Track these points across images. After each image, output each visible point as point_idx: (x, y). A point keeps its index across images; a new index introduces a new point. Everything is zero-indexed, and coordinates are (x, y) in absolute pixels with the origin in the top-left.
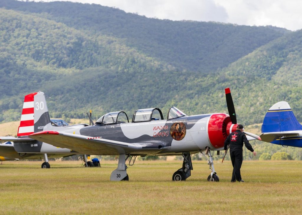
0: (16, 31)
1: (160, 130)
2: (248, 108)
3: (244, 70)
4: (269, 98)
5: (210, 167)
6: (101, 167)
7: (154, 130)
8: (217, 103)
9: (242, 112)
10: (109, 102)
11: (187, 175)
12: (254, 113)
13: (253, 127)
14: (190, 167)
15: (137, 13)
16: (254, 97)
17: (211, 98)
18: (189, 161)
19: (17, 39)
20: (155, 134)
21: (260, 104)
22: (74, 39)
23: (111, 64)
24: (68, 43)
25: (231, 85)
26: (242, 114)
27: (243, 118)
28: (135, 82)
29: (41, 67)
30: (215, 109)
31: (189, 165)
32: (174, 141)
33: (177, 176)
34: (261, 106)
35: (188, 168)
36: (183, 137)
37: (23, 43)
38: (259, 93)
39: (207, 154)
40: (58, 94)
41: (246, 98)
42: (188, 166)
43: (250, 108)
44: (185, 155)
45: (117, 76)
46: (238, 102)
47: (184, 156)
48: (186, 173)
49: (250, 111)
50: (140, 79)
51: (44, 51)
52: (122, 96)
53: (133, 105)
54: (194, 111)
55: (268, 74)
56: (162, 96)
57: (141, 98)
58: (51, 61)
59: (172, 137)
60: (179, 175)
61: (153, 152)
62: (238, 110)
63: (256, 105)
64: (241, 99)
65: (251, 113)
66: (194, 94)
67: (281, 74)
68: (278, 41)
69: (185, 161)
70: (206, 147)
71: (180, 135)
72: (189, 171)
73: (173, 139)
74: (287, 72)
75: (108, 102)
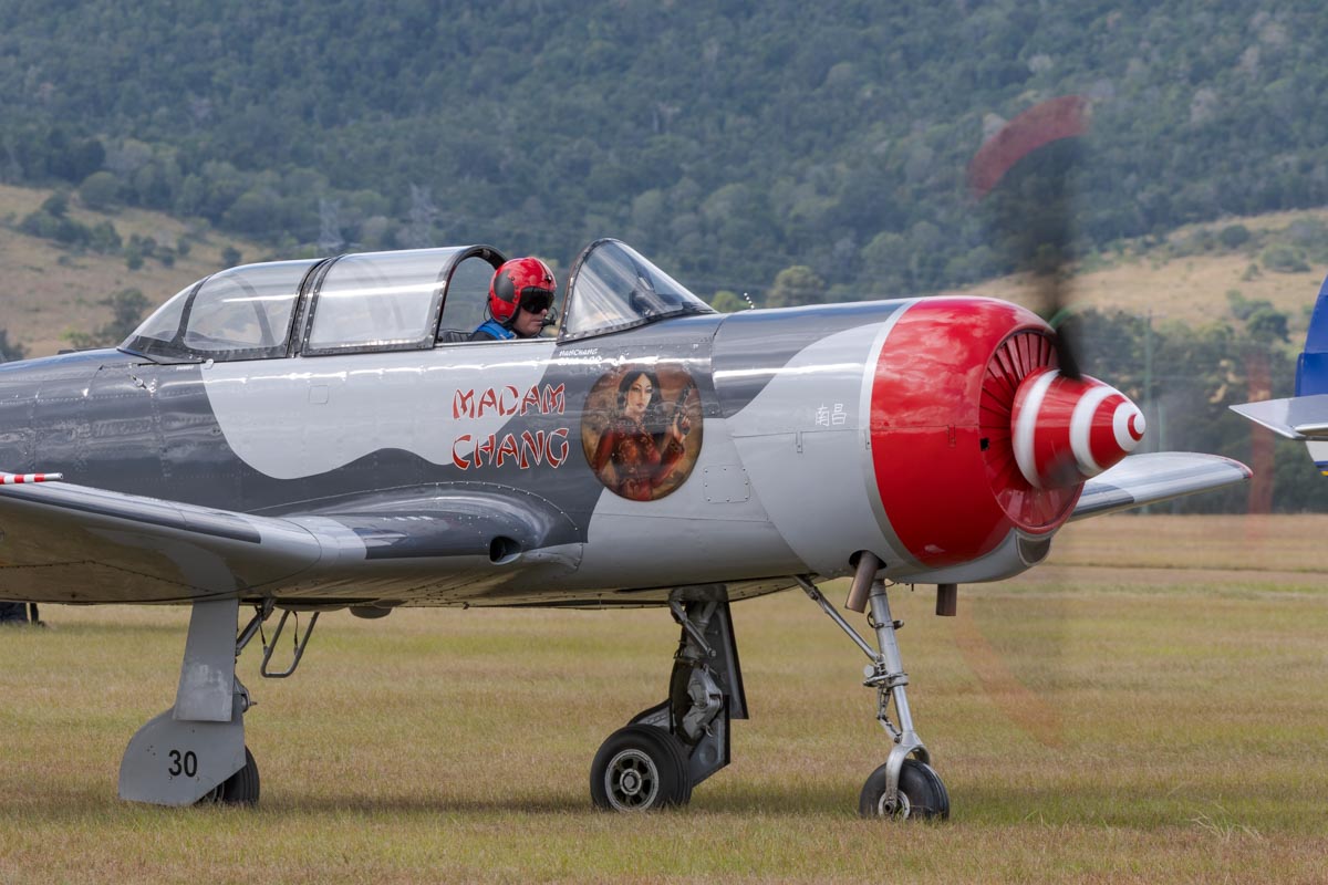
1: (506, 418)
2: (1173, 93)
5: (884, 705)
6: (43, 624)
7: (456, 415)
8: (933, 52)
9: (1125, 127)
10: (104, 36)
11: (702, 755)
12: (1214, 134)
13: (1207, 245)
14: (727, 700)
17: (893, 14)
18: (721, 654)
20: (464, 450)
21: (1263, 61)
26: (1125, 136)
27: (1129, 168)
30: (917, 95)
31: (716, 680)
32: (607, 499)
33: (628, 763)
34: (1274, 76)
35: (712, 703)
36: (681, 479)
39: (860, 607)
41: (1157, 19)
42: (711, 688)
44: (692, 607)
46: (1100, 43)
47: (683, 616)
48: (695, 743)
49: (1189, 113)
53: (289, 57)
54: (757, 115)
59: (590, 473)
60: (646, 757)
61: (446, 586)
62: (1097, 106)
63: (1237, 71)
64: (1119, 23)
65: (1198, 134)
69: (692, 653)
70: (855, 559)
71: (658, 456)
72: (720, 724)
73: (606, 492)
75: (96, 31)
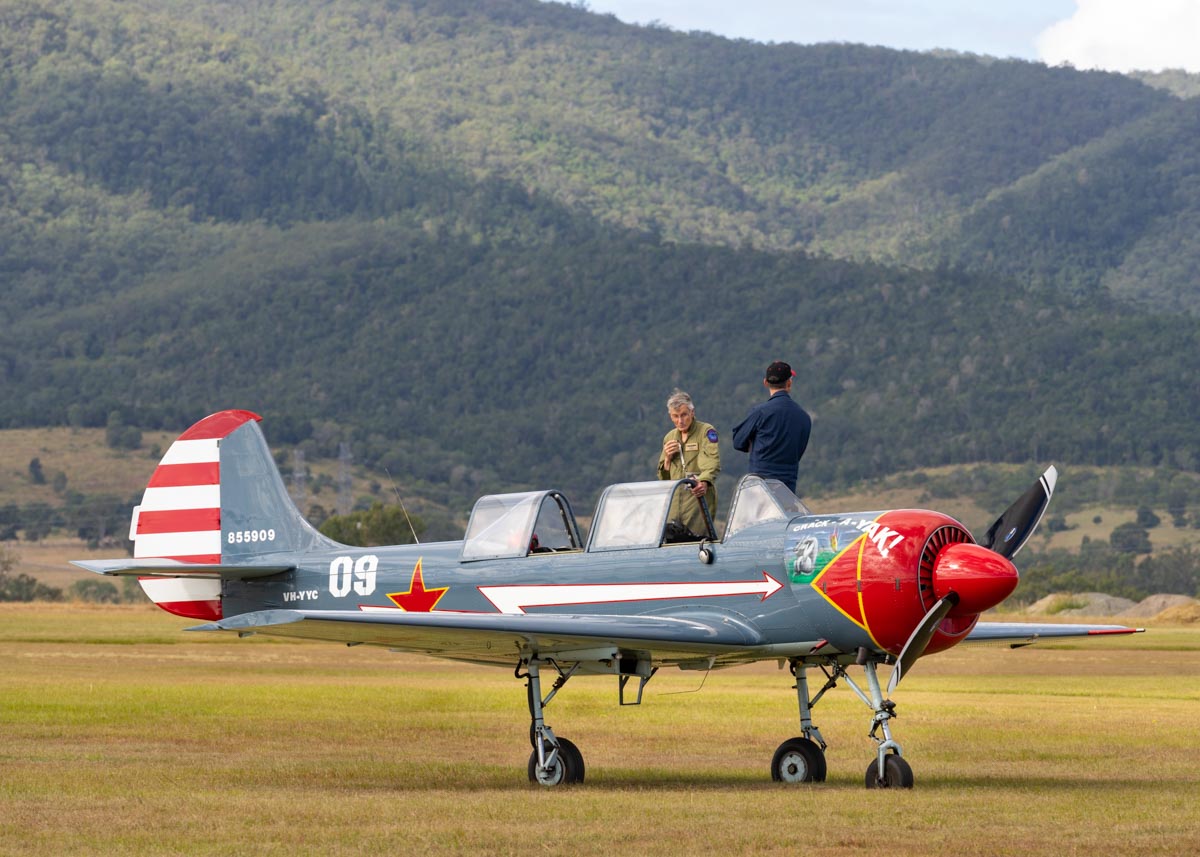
0: (40, 63)
2: (909, 400)
3: (991, 245)
4: (1003, 359)
9: (881, 419)
10: (356, 367)
12: (926, 423)
13: (904, 483)
16: (946, 356)
21: (960, 383)
22: (281, 103)
23: (425, 208)
24: (255, 120)
25: (866, 302)
26: (879, 424)
27: (879, 441)
28: (477, 285)
29: (124, 214)
34: (964, 391)
38: (970, 339)
40: (158, 329)
41: (914, 361)
43: (916, 402)
45: (410, 258)
46: (882, 372)
49: (915, 411)
50: (504, 270)
51: (152, 150)
52: (414, 342)
55: (1090, 264)
56: (576, 345)
58: (179, 193)
62: (868, 407)
63: (945, 388)
64: (894, 362)
65: (917, 423)
66: (709, 339)
67: (1140, 268)
68: (1140, 128)
74: (1164, 259)
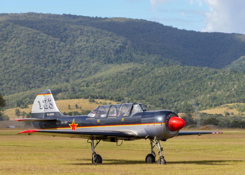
0: (79, 37)
3: (241, 66)
4: (241, 85)
8: (206, 89)
12: (228, 96)
15: (171, 26)
16: (232, 85)
17: (203, 85)
19: (79, 43)
21: (234, 89)
22: (120, 43)
23: (144, 61)
24: (115, 46)
25: (218, 76)
26: (220, 97)
28: (152, 74)
29: (93, 63)
30: (204, 93)
34: (235, 91)
37: (83, 46)
38: (236, 82)
40: (99, 82)
43: (226, 93)
45: (141, 69)
46: (221, 88)
50: (157, 71)
51: (98, 52)
52: (142, 84)
53: (148, 90)
54: (189, 95)
57: (154, 85)
62: (218, 94)
63: (232, 90)
64: (223, 86)
